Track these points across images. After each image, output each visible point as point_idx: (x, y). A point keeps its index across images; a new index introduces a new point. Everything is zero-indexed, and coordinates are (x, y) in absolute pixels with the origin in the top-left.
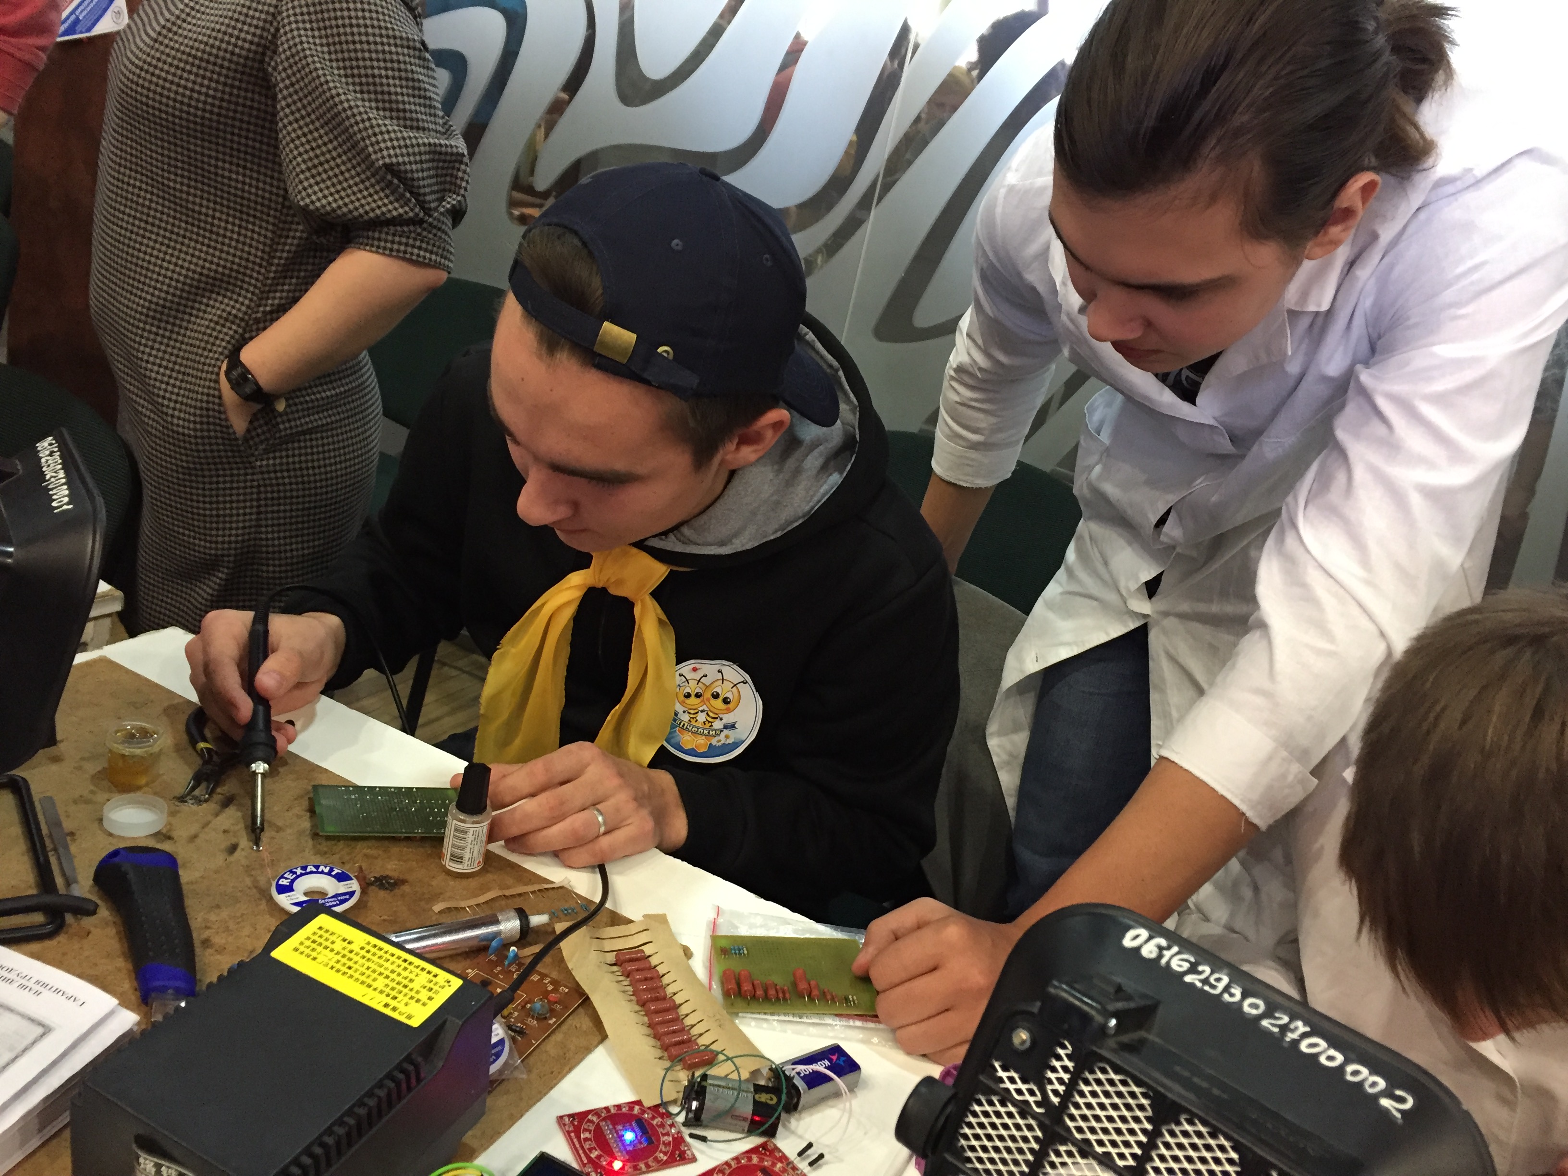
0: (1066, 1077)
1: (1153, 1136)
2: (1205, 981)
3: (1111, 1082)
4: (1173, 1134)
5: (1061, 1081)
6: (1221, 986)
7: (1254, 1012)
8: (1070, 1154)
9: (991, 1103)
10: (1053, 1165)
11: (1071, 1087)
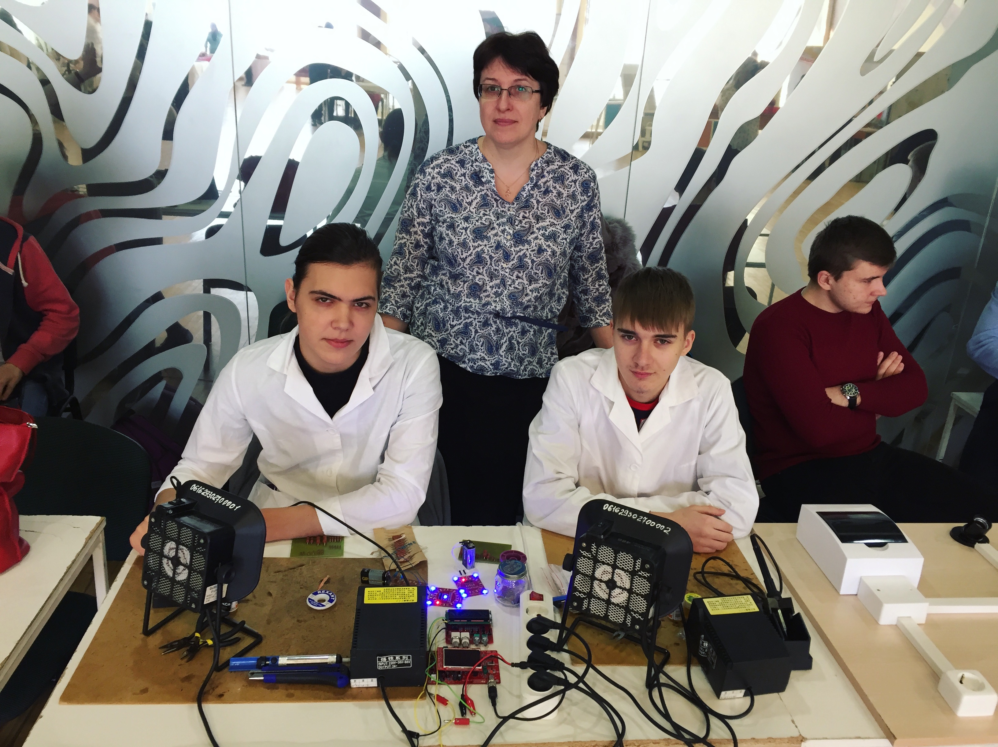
0: (595, 550)
1: (616, 557)
2: (623, 513)
3: (605, 549)
4: (619, 556)
5: (595, 551)
6: (627, 513)
7: (635, 518)
8: (601, 565)
9: (582, 559)
10: (598, 568)
11: (597, 551)
